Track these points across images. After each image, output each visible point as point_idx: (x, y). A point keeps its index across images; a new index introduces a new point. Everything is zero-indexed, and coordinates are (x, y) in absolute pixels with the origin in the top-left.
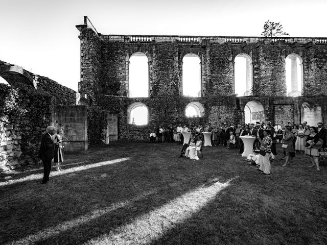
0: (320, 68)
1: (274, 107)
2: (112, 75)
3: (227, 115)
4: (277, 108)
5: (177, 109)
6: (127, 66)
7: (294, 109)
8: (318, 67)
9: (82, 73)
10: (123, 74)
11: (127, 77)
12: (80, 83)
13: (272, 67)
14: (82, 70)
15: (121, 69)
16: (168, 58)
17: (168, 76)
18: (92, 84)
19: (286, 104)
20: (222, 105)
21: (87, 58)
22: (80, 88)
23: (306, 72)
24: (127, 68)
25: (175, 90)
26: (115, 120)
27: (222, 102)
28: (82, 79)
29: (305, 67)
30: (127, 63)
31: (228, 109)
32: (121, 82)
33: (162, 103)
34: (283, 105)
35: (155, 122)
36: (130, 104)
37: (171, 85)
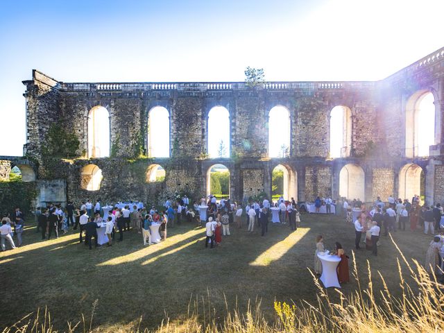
0: (306, 124)
1: (241, 171)
2: (70, 132)
3: (188, 181)
4: (245, 173)
5: (132, 173)
6: (86, 122)
7: (264, 173)
8: (303, 123)
9: (29, 134)
10: (82, 131)
11: (86, 134)
12: (26, 146)
13: (247, 123)
14: (29, 131)
15: (79, 125)
16: (127, 114)
17: (128, 134)
18: (39, 146)
19: (256, 169)
20: (182, 169)
21: (33, 118)
22: (25, 151)
23: (293, 127)
24: (85, 125)
25: (136, 150)
26: (61, 186)
27: (182, 165)
28: (29, 141)
29: (293, 121)
30: (85, 119)
31: (188, 174)
32: (80, 140)
33: (114, 166)
34: (252, 169)
35: (107, 187)
36: (83, 166)
37: (131, 144)
